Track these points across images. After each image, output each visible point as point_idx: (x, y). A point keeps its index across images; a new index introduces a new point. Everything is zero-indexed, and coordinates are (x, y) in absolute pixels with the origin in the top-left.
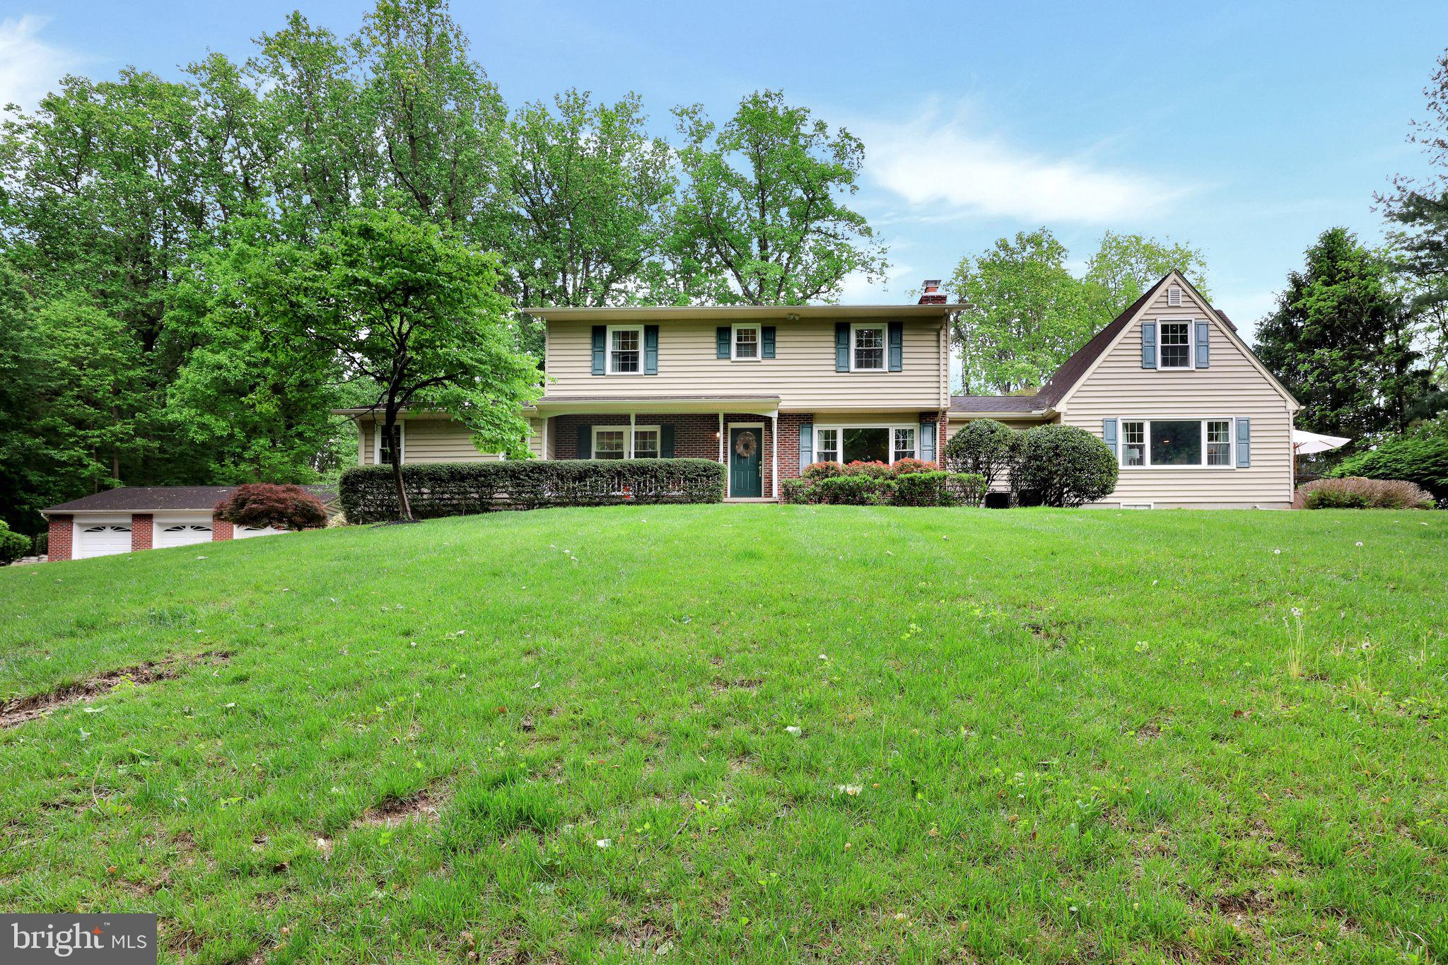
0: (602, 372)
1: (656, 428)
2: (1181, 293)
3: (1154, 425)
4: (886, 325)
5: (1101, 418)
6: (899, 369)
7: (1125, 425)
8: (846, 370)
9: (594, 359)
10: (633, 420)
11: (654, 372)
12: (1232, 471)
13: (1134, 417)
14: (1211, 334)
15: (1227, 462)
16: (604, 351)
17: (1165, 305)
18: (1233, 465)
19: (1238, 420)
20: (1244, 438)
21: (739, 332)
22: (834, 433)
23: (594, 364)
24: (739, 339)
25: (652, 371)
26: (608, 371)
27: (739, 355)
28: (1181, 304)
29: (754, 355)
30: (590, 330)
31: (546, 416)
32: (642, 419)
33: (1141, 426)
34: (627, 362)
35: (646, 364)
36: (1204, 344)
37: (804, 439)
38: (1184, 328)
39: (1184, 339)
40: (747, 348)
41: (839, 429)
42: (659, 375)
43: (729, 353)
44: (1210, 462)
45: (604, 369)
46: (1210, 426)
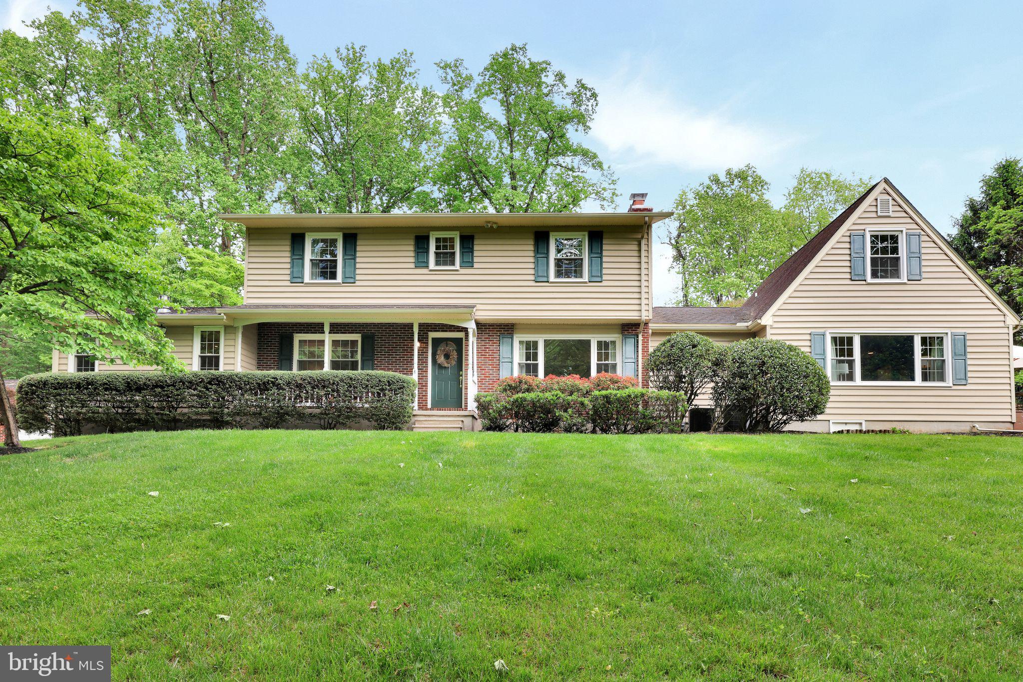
0: (300, 280)
1: (357, 337)
2: (891, 202)
3: (865, 339)
4: (586, 234)
5: (809, 331)
6: (599, 279)
7: (834, 339)
8: (545, 279)
9: (292, 267)
10: (327, 329)
11: (352, 280)
12: (948, 388)
13: (844, 331)
14: (923, 245)
15: (942, 378)
16: (302, 259)
17: (874, 215)
18: (949, 382)
19: (954, 335)
20: (961, 354)
21: (438, 240)
22: (535, 344)
23: (292, 272)
24: (438, 248)
25: (350, 279)
26: (307, 279)
27: (438, 263)
28: (891, 214)
29: (453, 264)
30: (289, 237)
31: (240, 324)
32: (336, 328)
33: (850, 340)
34: (327, 270)
35: (344, 273)
36: (916, 256)
37: (504, 349)
38: (894, 239)
39: (895, 250)
40: (446, 257)
41: (541, 340)
42: (358, 283)
43: (427, 262)
44: (925, 378)
45: (302, 278)
46: (924, 341)
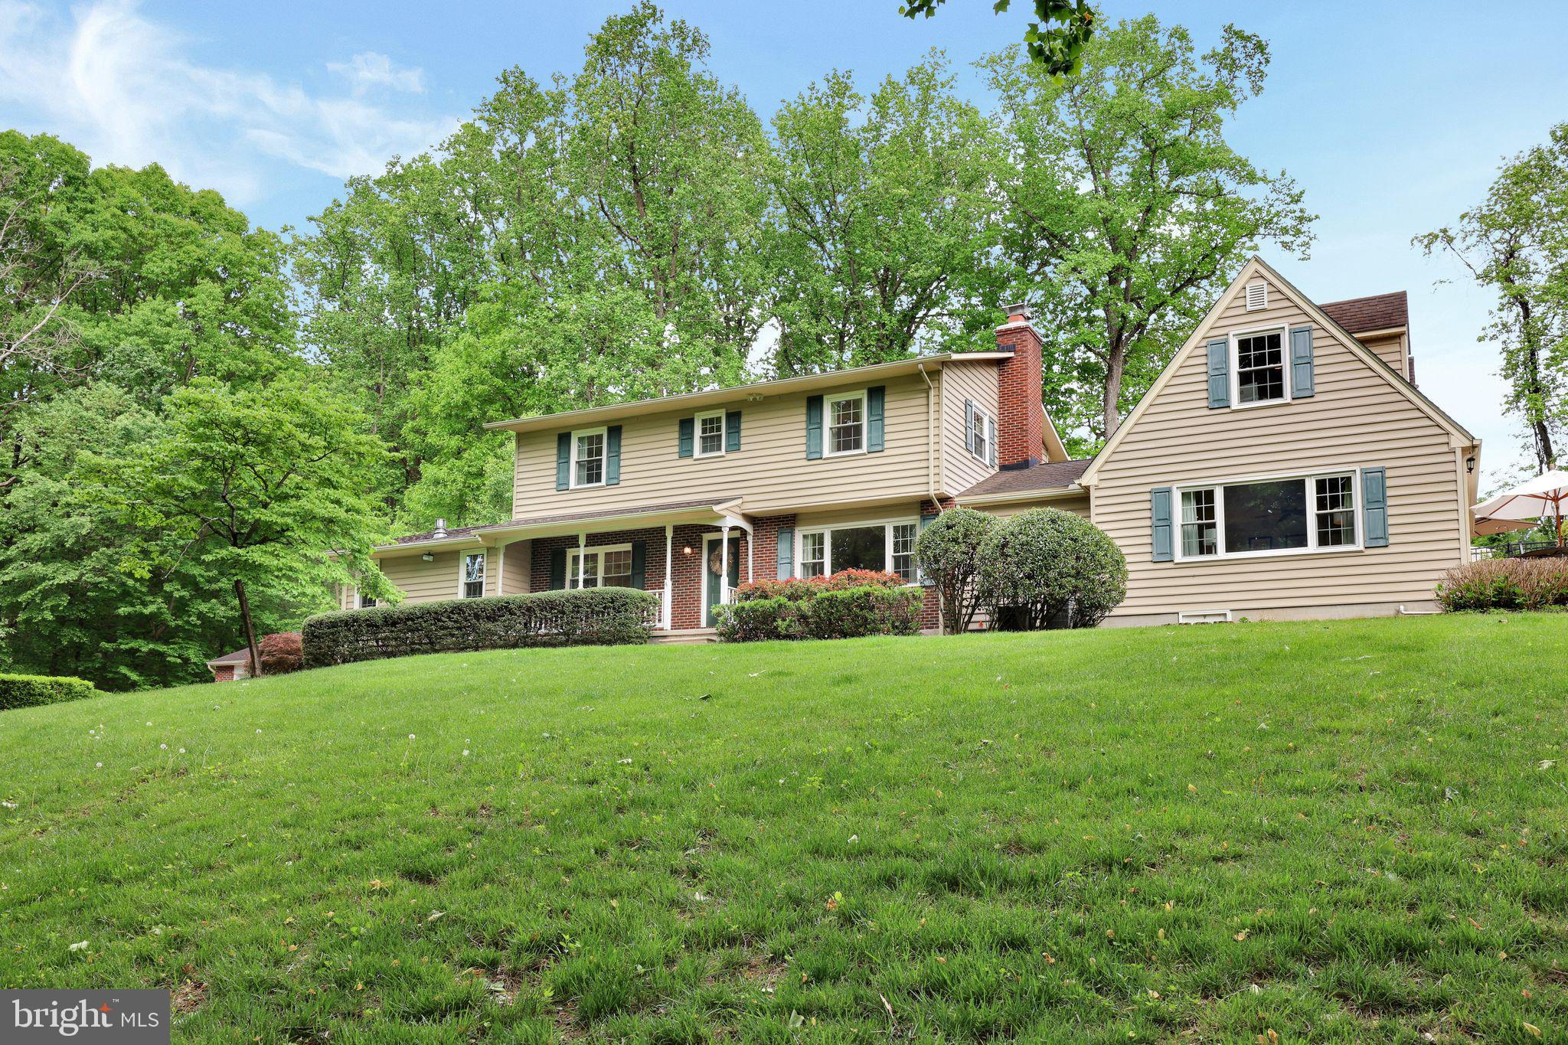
0: (565, 487)
1: (627, 547)
2: (1266, 289)
3: (1231, 492)
4: (865, 392)
5: (1148, 488)
6: (880, 448)
7: (1185, 496)
8: (818, 456)
10: (582, 541)
11: (615, 481)
12: (1358, 554)
13: (1201, 483)
14: (1316, 344)
15: (1351, 540)
17: (1242, 311)
18: (1360, 544)
19: (1365, 472)
20: (1377, 500)
21: (704, 422)
22: (821, 536)
23: (558, 479)
24: (704, 431)
26: (572, 485)
27: (704, 450)
28: (1266, 306)
29: (719, 449)
31: (502, 545)
32: (594, 539)
33: (1210, 495)
34: (592, 472)
36: (1304, 362)
37: (782, 548)
38: (1275, 340)
39: (1276, 357)
40: (711, 443)
41: (827, 531)
42: (622, 484)
43: (691, 451)
44: (1323, 540)
45: (568, 484)
46: (1321, 485)
